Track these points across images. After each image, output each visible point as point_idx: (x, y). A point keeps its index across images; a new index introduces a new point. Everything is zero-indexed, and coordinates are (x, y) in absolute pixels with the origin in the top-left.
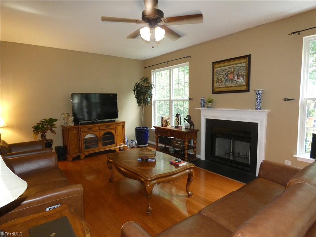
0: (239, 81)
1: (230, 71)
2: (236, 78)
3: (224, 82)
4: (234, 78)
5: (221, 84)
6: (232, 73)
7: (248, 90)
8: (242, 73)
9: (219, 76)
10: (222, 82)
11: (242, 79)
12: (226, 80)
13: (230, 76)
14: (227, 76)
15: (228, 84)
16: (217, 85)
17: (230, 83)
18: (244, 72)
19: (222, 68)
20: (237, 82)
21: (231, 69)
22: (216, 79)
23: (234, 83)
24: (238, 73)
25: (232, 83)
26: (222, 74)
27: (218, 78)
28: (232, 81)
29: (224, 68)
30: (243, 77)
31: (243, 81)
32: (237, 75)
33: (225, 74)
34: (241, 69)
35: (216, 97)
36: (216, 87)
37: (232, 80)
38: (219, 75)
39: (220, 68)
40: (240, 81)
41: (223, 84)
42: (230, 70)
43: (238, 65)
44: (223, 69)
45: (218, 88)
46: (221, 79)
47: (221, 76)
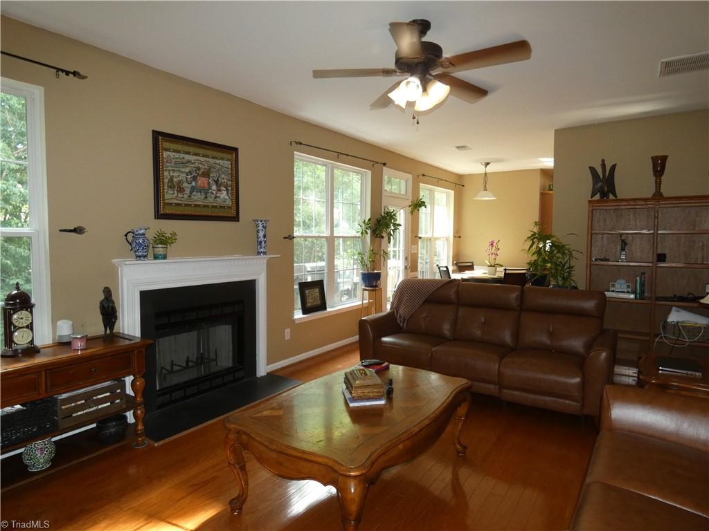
0: (219, 197)
1: (202, 170)
2: (214, 187)
3: (187, 191)
4: (210, 188)
5: (180, 195)
6: (206, 174)
7: (236, 218)
8: (225, 181)
9: (175, 174)
10: (181, 190)
11: (225, 193)
12: (193, 189)
13: (202, 181)
14: (194, 178)
15: (198, 198)
16: (169, 195)
17: (203, 197)
18: (229, 180)
19: (182, 156)
20: (216, 197)
21: (203, 165)
22: (166, 180)
23: (211, 199)
24: (218, 179)
25: (206, 197)
26: (183, 170)
27: (171, 180)
28: (206, 194)
29: (187, 157)
30: (227, 190)
31: (227, 197)
32: (216, 182)
33: (190, 172)
34: (223, 173)
35: (168, 226)
36: (166, 201)
37: (205, 191)
38: (174, 171)
39: (177, 155)
40: (222, 196)
41: (186, 196)
42: (201, 166)
43: (218, 161)
44: (183, 158)
45: (171, 204)
46: (180, 182)
47: (179, 176)
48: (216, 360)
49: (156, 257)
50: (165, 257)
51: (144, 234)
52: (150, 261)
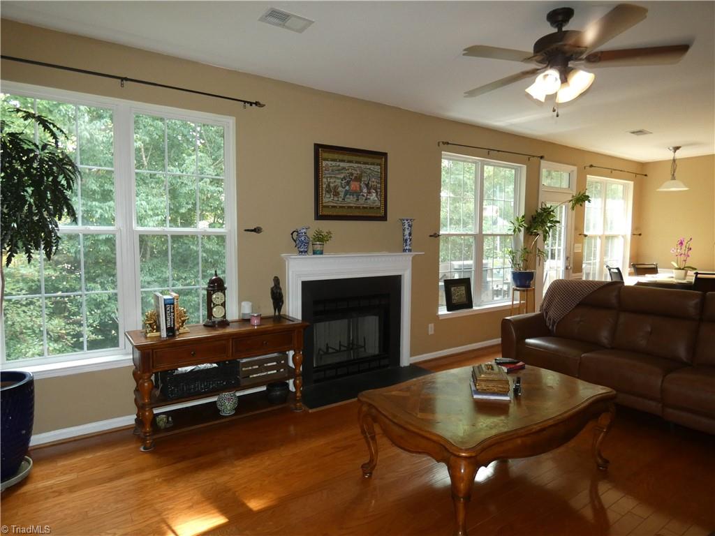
0: (369, 199)
1: (355, 175)
2: (365, 190)
3: (342, 195)
4: (361, 191)
5: (336, 199)
6: (358, 179)
7: (384, 218)
8: (375, 183)
9: (332, 180)
10: (337, 194)
11: (374, 195)
12: (346, 193)
13: (354, 185)
14: (348, 183)
15: (351, 200)
16: (327, 199)
17: (355, 200)
18: (378, 183)
19: (338, 163)
20: (366, 199)
21: (356, 171)
22: (324, 186)
23: (362, 201)
24: (368, 183)
25: (358, 200)
26: (339, 176)
27: (329, 185)
28: (358, 197)
29: (342, 164)
30: (377, 192)
31: (376, 199)
32: (367, 185)
33: (344, 178)
34: (373, 176)
35: (325, 226)
36: (324, 204)
37: (357, 194)
38: (331, 177)
39: (334, 163)
40: (372, 198)
41: (340, 199)
42: (353, 172)
43: (368, 167)
44: (339, 166)
45: (328, 207)
46: (336, 187)
47: (336, 182)
48: (364, 347)
49: (315, 253)
50: (321, 253)
51: (305, 233)
52: (310, 256)
